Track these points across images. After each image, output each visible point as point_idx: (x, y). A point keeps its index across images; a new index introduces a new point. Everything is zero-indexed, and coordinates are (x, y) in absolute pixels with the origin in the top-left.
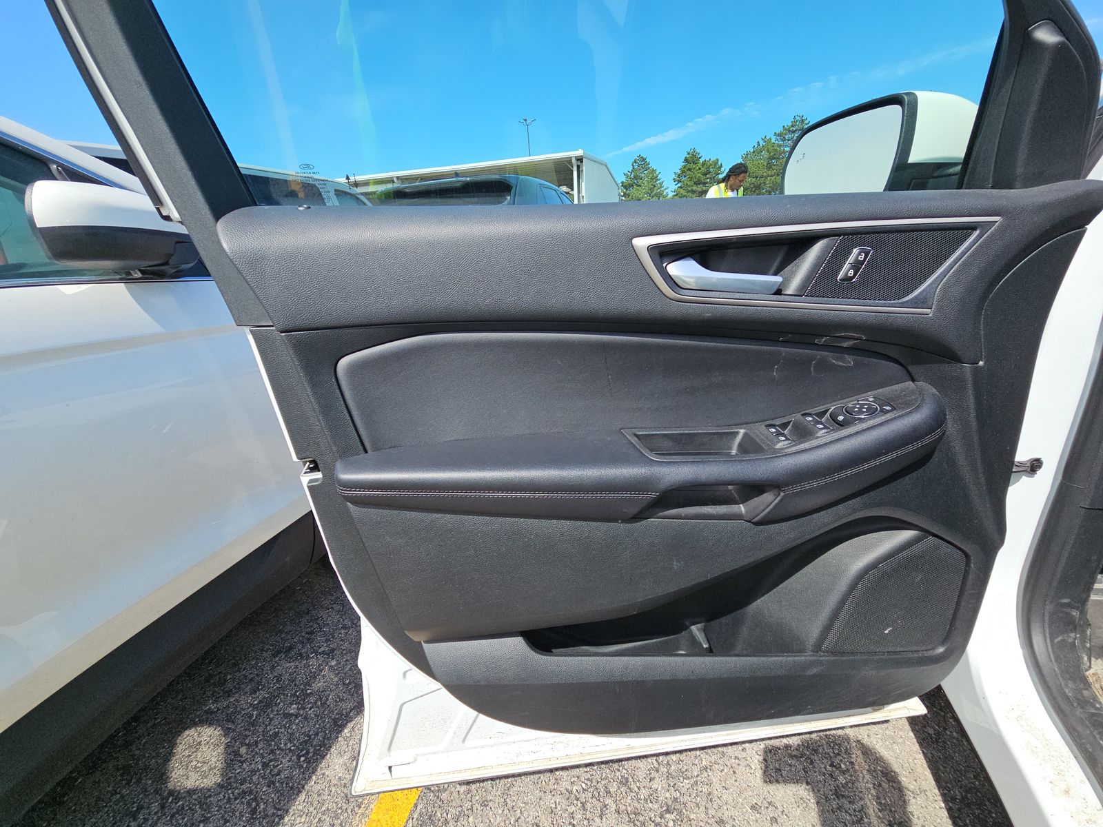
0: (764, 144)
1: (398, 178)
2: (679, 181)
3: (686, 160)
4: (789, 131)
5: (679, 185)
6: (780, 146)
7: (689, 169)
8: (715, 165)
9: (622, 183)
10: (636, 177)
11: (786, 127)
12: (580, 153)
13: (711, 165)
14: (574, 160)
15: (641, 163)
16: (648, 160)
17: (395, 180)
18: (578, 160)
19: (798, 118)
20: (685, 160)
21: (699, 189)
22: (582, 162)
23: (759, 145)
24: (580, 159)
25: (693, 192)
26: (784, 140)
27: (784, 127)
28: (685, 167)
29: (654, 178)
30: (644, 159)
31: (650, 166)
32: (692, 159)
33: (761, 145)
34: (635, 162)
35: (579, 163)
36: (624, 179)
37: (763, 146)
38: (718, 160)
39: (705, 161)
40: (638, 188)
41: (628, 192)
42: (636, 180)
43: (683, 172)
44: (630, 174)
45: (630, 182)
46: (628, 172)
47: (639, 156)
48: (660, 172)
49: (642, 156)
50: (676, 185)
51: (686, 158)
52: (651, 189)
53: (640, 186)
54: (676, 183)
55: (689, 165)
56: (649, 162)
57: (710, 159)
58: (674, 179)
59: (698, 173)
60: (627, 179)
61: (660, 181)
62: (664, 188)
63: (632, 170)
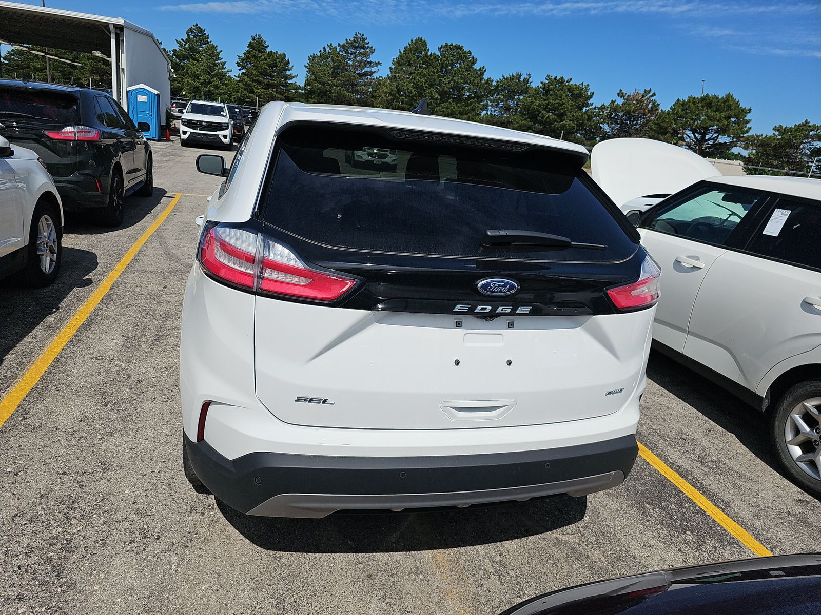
0: (330, 51)
2: (243, 67)
3: (250, 45)
4: (352, 45)
5: (244, 71)
6: (344, 57)
7: (254, 56)
8: (282, 59)
9: (174, 51)
10: (192, 49)
11: (349, 40)
12: (120, 21)
13: (277, 58)
14: (111, 27)
15: (198, 36)
16: (207, 33)
18: (117, 28)
19: (359, 36)
20: (249, 45)
21: (266, 81)
22: (122, 31)
23: (325, 51)
25: (259, 82)
26: (347, 52)
27: (347, 40)
28: (249, 52)
29: (213, 54)
30: (201, 31)
32: (257, 46)
33: (327, 52)
34: (191, 30)
35: (119, 32)
36: (176, 47)
37: (329, 53)
39: (271, 51)
40: (195, 62)
41: (182, 64)
42: (192, 52)
43: (247, 58)
44: (184, 43)
45: (185, 53)
46: (182, 40)
47: (195, 25)
48: (221, 51)
49: (198, 26)
50: (240, 70)
51: (250, 42)
52: (210, 67)
53: (197, 61)
54: (240, 68)
55: (254, 51)
56: (208, 35)
57: (277, 52)
58: (237, 63)
59: (264, 63)
60: (180, 48)
61: (222, 61)
62: (226, 70)
63: (187, 39)
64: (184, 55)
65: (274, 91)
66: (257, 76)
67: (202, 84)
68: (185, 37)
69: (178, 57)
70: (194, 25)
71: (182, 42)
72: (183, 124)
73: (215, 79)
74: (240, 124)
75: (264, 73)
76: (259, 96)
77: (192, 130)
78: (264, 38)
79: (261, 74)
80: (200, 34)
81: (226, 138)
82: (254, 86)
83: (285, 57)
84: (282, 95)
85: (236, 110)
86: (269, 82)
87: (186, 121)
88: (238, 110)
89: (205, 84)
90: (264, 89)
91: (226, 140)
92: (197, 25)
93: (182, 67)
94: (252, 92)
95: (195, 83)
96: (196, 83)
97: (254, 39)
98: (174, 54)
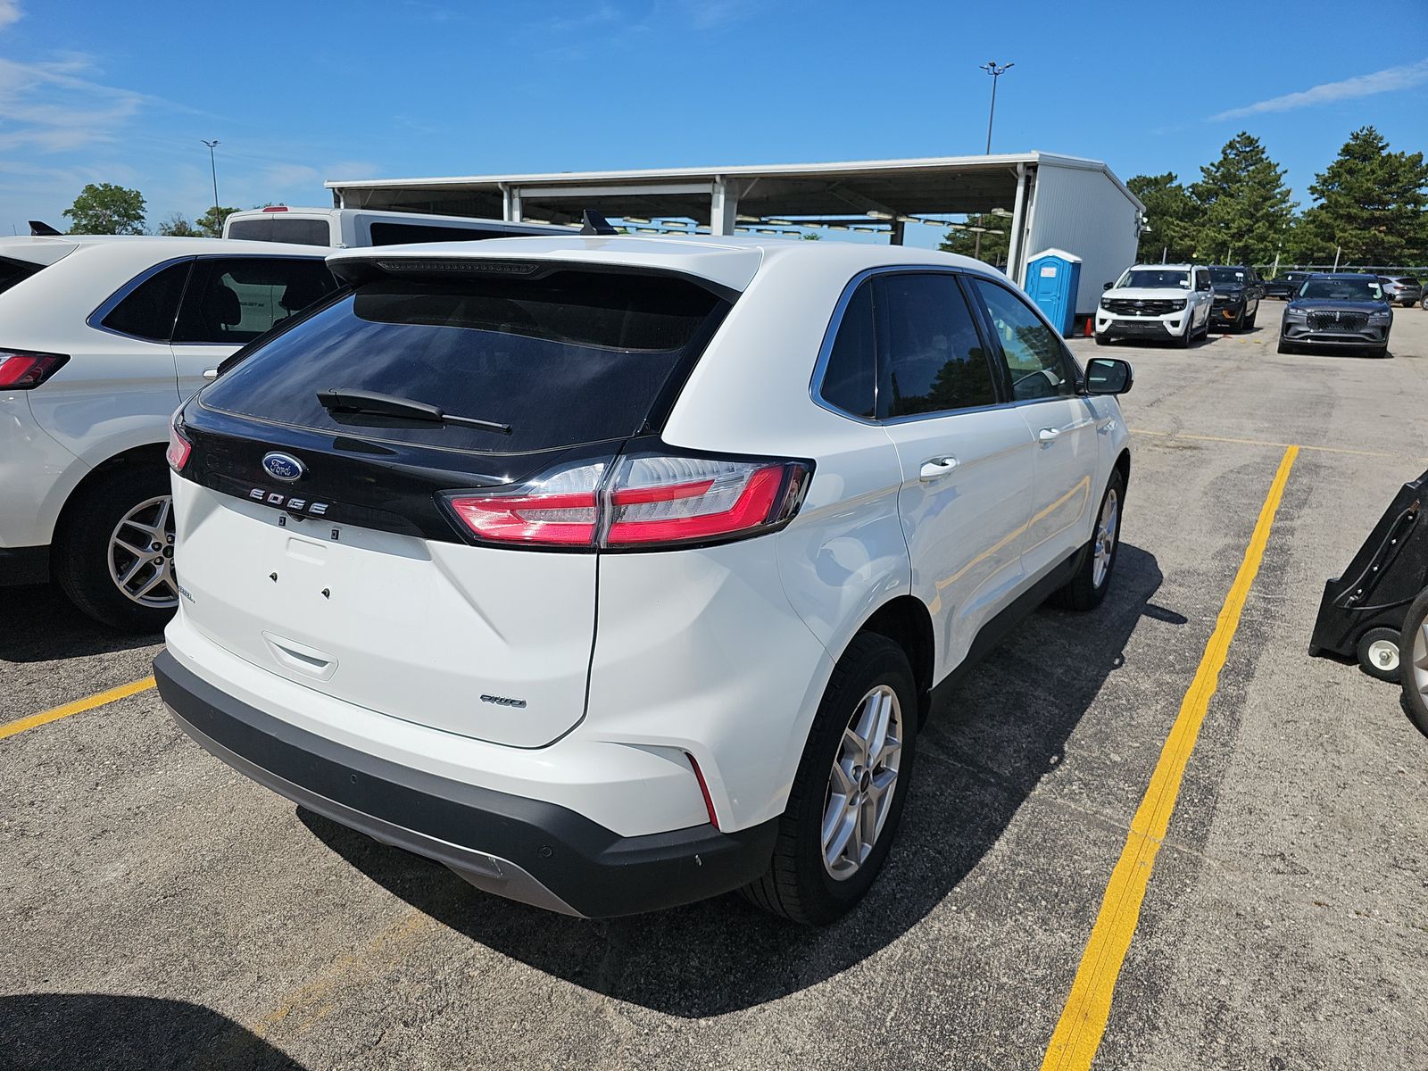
1: (722, 176)
2: (1322, 194)
3: (1347, 150)
5: (1323, 201)
7: (1352, 170)
8: (1413, 166)
9: (1195, 186)
10: (1226, 178)
12: (1033, 157)
13: (1402, 165)
14: (1020, 168)
15: (1246, 151)
16: (1261, 144)
17: (718, 179)
18: (1029, 168)
20: (1343, 151)
21: (1365, 215)
22: (1035, 171)
24: (1032, 167)
25: (1350, 218)
28: (1341, 164)
30: (1251, 142)
31: (1264, 156)
32: (1363, 150)
34: (1231, 145)
35: (1031, 173)
36: (1199, 178)
38: (1420, 156)
39: (1392, 155)
40: (1227, 199)
42: (1227, 183)
43: (1336, 175)
44: (1215, 170)
45: (1213, 186)
46: (1212, 165)
47: (1240, 134)
48: (1286, 172)
49: (1247, 135)
50: (1315, 200)
51: (1347, 145)
52: (1256, 204)
53: (1232, 196)
54: (1316, 196)
55: (1352, 160)
56: (1264, 148)
57: (1403, 153)
58: (1312, 188)
59: (1368, 180)
60: (1206, 180)
61: (1283, 189)
62: (1288, 204)
63: (1220, 163)
64: (1209, 191)
65: (1380, 232)
66: (1349, 207)
67: (1233, 236)
68: (1221, 157)
69: (1199, 196)
70: (1238, 136)
71: (1212, 168)
72: (1103, 308)
73: (1261, 224)
74: (1237, 299)
75: (1367, 199)
76: (1345, 245)
77: (1115, 316)
78: (1379, 133)
79: (1358, 201)
80: (1248, 149)
81: (1178, 326)
82: (1338, 226)
83: (1421, 161)
84: (1402, 236)
85: (1238, 275)
86: (1372, 214)
87: (1109, 301)
88: (1241, 275)
89: (1239, 236)
90: (1359, 229)
91: (1176, 329)
92: (1244, 134)
93: (1202, 211)
94: (1332, 238)
95: (1220, 236)
96: (1223, 236)
97: (1356, 137)
98: (1192, 193)
